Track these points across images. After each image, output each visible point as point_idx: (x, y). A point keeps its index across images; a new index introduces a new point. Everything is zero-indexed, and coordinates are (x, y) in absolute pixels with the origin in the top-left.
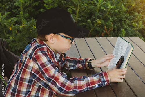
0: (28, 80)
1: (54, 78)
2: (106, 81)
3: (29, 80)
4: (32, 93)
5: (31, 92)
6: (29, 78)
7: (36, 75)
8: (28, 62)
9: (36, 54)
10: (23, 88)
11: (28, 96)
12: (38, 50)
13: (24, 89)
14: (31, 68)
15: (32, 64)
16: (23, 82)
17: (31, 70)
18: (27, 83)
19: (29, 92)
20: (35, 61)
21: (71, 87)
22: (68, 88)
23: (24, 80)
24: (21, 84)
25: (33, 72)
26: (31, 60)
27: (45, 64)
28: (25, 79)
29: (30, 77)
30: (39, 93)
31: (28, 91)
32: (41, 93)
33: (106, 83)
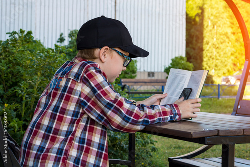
0: (72, 113)
1: (117, 103)
2: (178, 115)
3: (74, 112)
4: (77, 132)
5: (75, 131)
6: (73, 110)
7: (87, 102)
8: (73, 85)
9: (87, 71)
10: (64, 125)
11: (72, 137)
12: (89, 67)
13: (65, 128)
14: (79, 93)
15: (79, 87)
16: (65, 116)
17: (79, 95)
18: (71, 118)
19: (71, 132)
20: (86, 81)
21: (141, 116)
22: (137, 117)
23: (66, 112)
24: (61, 120)
25: (82, 99)
26: (79, 82)
27: (101, 85)
28: (69, 110)
29: (75, 108)
30: (86, 134)
31: (70, 130)
32: (89, 134)
33: (178, 117)
